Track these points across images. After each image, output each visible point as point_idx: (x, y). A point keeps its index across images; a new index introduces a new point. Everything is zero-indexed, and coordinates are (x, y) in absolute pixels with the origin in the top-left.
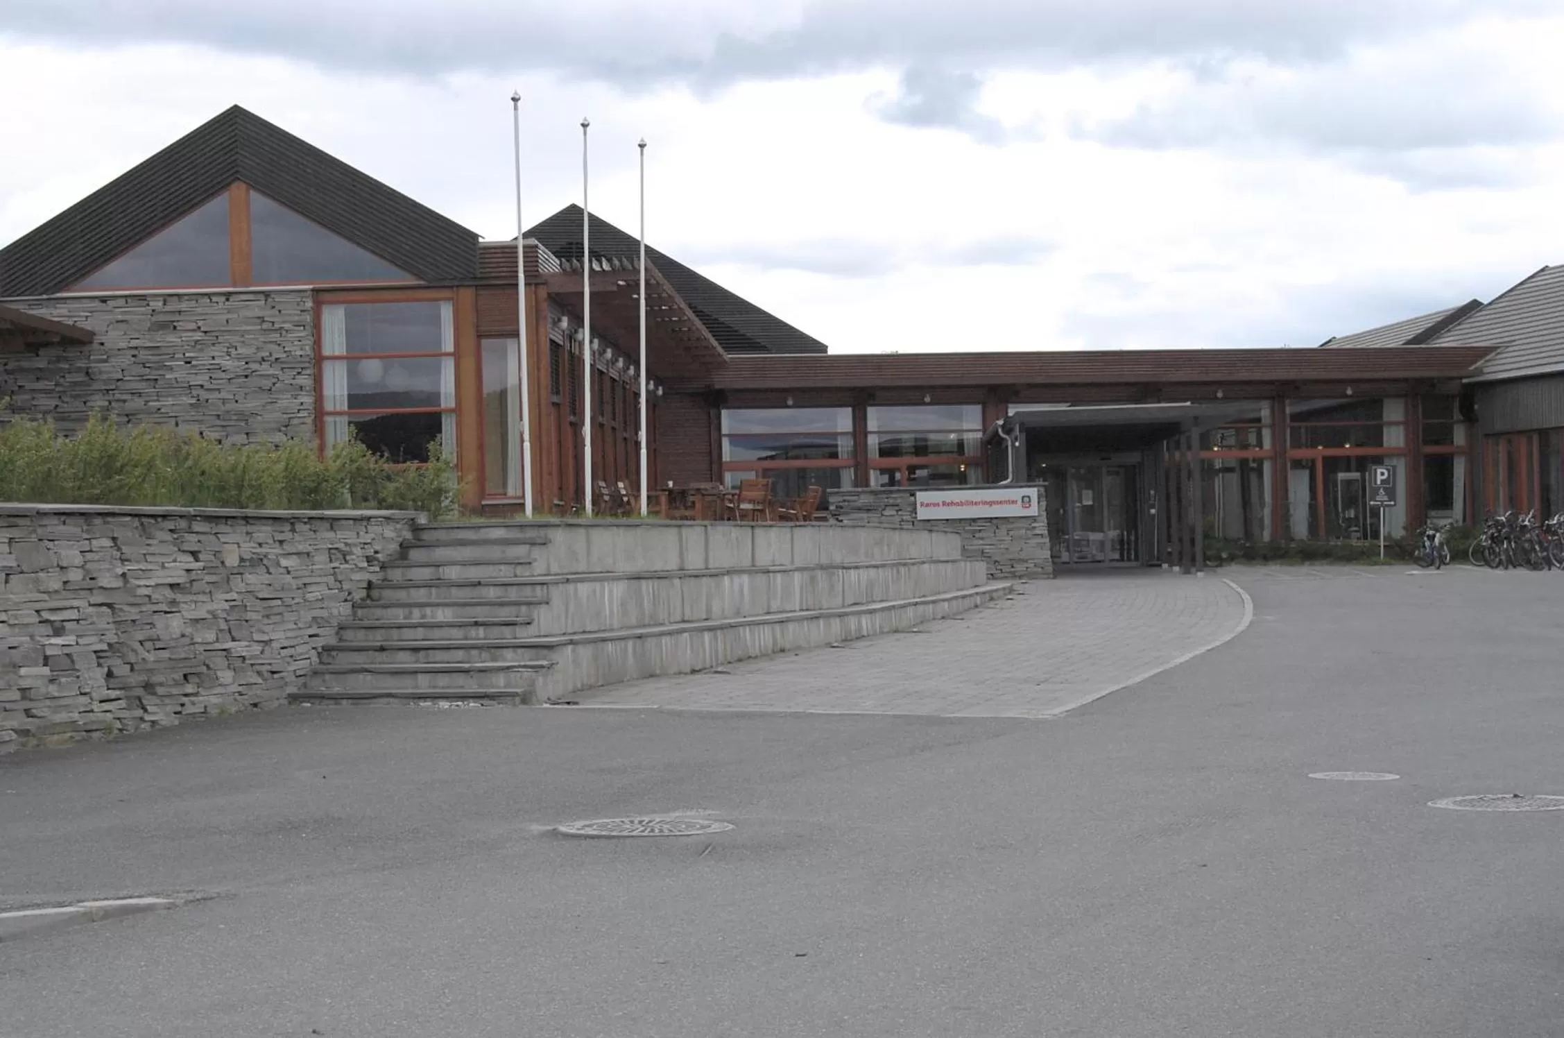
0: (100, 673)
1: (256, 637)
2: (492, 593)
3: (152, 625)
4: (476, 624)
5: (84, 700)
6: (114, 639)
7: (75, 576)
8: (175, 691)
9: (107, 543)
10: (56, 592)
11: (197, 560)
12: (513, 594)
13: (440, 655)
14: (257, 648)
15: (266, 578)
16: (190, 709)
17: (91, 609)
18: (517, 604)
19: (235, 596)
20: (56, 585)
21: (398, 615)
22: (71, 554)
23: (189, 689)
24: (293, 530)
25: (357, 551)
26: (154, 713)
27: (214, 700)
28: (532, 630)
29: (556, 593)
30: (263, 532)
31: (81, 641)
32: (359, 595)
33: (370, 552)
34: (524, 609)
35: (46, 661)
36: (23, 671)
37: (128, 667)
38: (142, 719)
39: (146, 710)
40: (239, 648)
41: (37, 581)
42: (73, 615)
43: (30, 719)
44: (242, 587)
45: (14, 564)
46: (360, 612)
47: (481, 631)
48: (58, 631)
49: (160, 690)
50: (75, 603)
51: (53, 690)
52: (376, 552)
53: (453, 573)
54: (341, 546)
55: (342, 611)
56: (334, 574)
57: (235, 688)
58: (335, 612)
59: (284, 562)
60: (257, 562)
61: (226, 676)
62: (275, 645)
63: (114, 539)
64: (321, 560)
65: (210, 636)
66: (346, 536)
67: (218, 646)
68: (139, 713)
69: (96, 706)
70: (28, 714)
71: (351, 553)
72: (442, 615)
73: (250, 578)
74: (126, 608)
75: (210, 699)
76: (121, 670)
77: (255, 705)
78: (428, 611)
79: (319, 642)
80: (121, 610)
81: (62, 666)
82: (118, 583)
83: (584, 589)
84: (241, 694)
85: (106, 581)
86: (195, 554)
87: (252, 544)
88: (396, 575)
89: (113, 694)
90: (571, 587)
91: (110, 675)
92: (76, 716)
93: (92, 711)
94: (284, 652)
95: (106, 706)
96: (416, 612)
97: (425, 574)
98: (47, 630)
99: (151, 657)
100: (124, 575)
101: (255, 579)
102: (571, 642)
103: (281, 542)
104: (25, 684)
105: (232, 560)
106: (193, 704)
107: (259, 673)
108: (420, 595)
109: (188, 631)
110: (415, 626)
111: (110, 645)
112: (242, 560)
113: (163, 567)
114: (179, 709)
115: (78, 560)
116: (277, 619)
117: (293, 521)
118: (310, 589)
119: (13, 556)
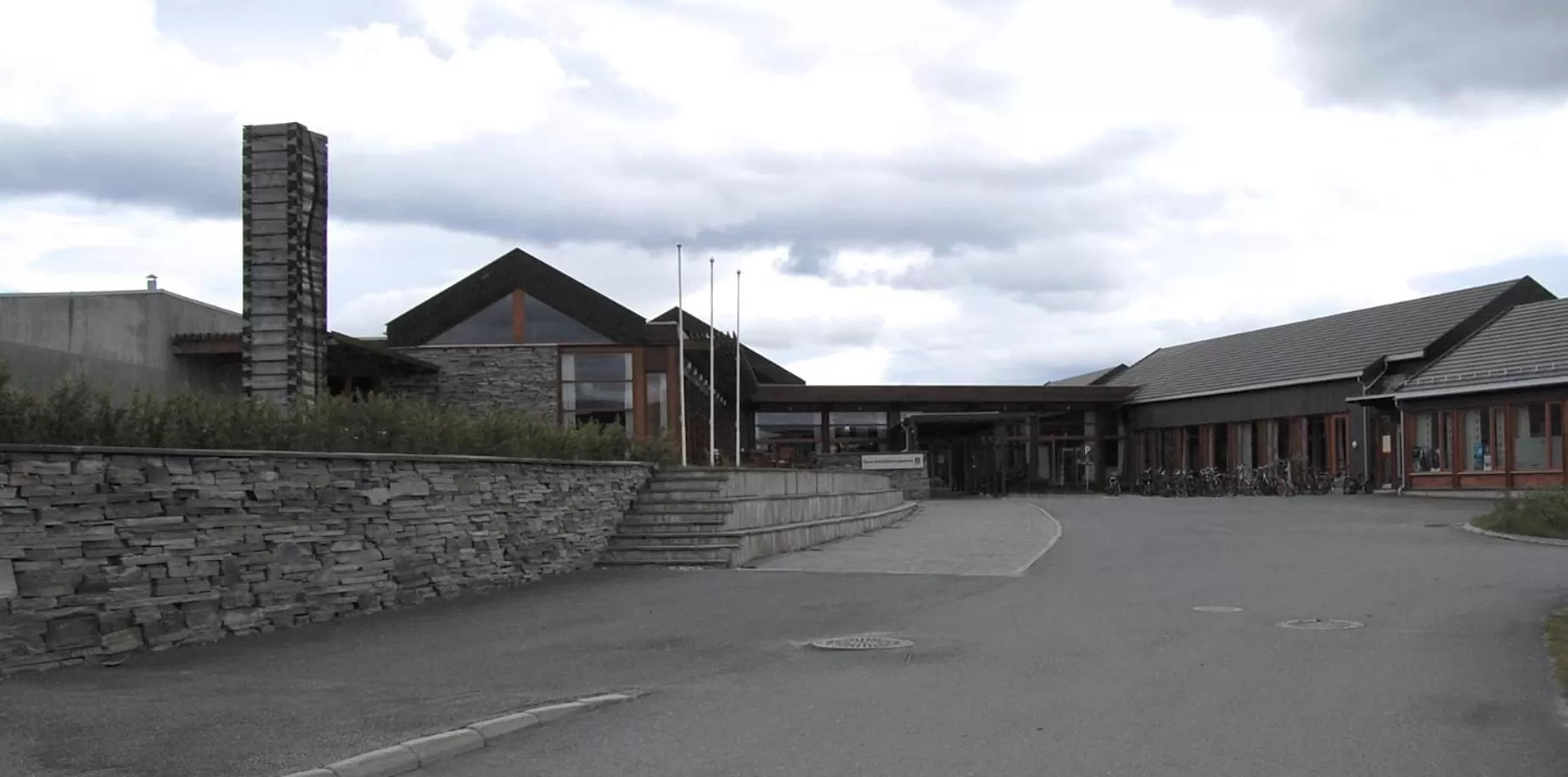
0: (500, 552)
1: (578, 531)
2: (700, 507)
3: (527, 524)
4: (695, 524)
5: (492, 566)
6: (507, 532)
7: (488, 496)
8: (539, 561)
9: (503, 478)
10: (478, 506)
11: (548, 488)
12: (713, 508)
13: (676, 541)
14: (578, 537)
15: (582, 498)
16: (547, 571)
17: (496, 516)
18: (717, 513)
19: (566, 508)
20: (479, 502)
21: (651, 519)
22: (485, 484)
23: (546, 560)
24: (594, 472)
25: (626, 484)
26: (528, 574)
27: (559, 566)
28: (725, 527)
29: (737, 508)
30: (581, 473)
31: (492, 533)
32: (626, 508)
33: (631, 484)
34: (720, 516)
35: (473, 545)
36: (462, 551)
37: (514, 548)
38: (523, 578)
39: (525, 573)
40: (570, 537)
41: (468, 499)
42: (486, 518)
43: (466, 578)
44: (570, 504)
45: (456, 489)
46: (628, 517)
47: (698, 528)
48: (479, 527)
49: (532, 561)
50: (488, 512)
51: (477, 561)
52: (635, 484)
53: (677, 496)
54: (617, 481)
55: (618, 516)
56: (615, 497)
57: (568, 560)
58: (615, 517)
59: (591, 490)
60: (577, 489)
61: (564, 553)
62: (587, 535)
63: (507, 476)
64: (608, 487)
65: (556, 531)
66: (620, 475)
67: (559, 536)
68: (520, 573)
69: (498, 570)
70: (465, 574)
71: (622, 484)
72: (675, 519)
73: (574, 498)
74: (514, 515)
75: (556, 566)
76: (512, 550)
77: (578, 569)
78: (666, 516)
79: (608, 534)
80: (511, 516)
81: (482, 548)
82: (509, 501)
83: (748, 504)
84: (571, 562)
85: (504, 500)
86: (547, 485)
87: (574, 480)
88: (646, 497)
89: (508, 563)
90: (742, 504)
91: (506, 553)
92: (488, 576)
93: (496, 573)
94: (592, 539)
95: (504, 570)
96: (660, 518)
97: (661, 496)
98: (473, 527)
99: (526, 542)
100: (512, 496)
101: (577, 499)
102: (749, 534)
103: (589, 479)
104: (463, 558)
105: (565, 489)
106: (547, 568)
107: (580, 551)
108: (660, 508)
109: (545, 527)
110: (660, 525)
111: (506, 536)
112: (570, 488)
113: (532, 492)
114: (540, 571)
115: (489, 488)
116: (586, 521)
117: (594, 467)
118: (603, 504)
119: (456, 486)
